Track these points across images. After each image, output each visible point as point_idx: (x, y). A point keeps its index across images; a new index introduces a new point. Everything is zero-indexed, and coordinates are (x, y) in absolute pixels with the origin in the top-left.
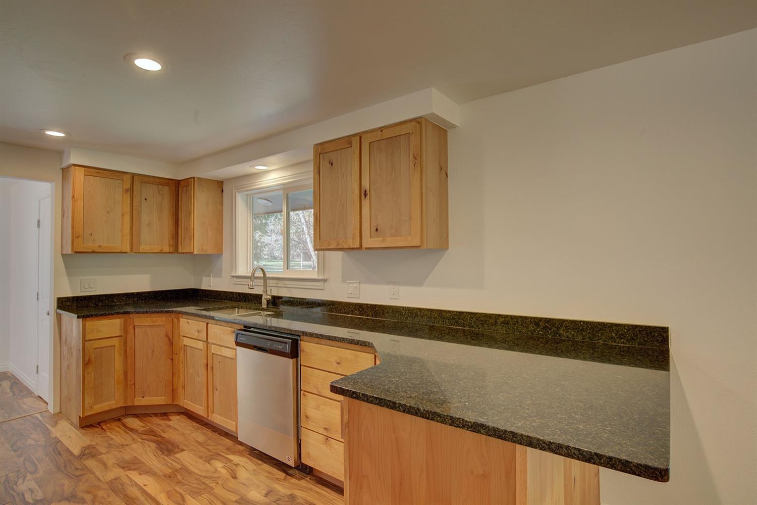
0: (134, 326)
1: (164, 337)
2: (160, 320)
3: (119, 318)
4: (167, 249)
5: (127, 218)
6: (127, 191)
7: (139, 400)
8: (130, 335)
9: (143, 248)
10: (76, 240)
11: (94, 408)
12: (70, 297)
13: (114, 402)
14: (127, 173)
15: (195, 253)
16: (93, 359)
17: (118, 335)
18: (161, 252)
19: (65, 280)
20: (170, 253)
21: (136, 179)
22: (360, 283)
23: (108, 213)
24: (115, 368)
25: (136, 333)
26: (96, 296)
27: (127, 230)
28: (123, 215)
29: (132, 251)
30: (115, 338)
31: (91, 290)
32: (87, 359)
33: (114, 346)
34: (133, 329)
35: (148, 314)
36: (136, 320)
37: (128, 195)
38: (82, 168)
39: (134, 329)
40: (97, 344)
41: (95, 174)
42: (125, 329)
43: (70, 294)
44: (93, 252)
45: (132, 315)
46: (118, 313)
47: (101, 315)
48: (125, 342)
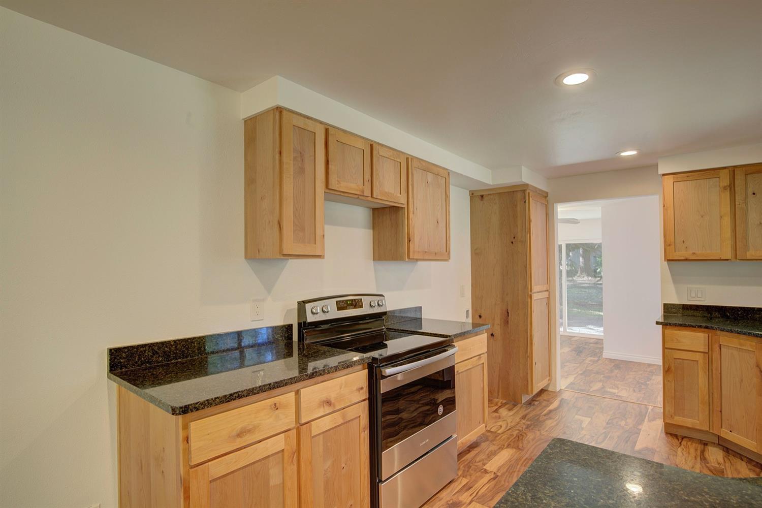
0: (720, 345)
1: (755, 367)
2: (749, 343)
3: (704, 332)
5: (727, 220)
6: (725, 188)
7: (726, 433)
8: (716, 355)
9: (751, 254)
10: (668, 248)
11: (675, 419)
12: (675, 304)
13: (698, 422)
14: (725, 168)
16: (673, 368)
17: (702, 350)
19: (671, 287)
21: (738, 171)
23: (702, 217)
24: (698, 386)
25: (722, 353)
26: (704, 307)
27: (728, 233)
28: (721, 217)
29: (736, 258)
30: (698, 353)
31: (698, 299)
32: (667, 366)
33: (697, 361)
34: (718, 348)
35: (732, 334)
36: (722, 338)
37: (728, 193)
38: (670, 176)
39: (720, 349)
40: (678, 355)
41: (685, 179)
42: (710, 345)
43: (676, 302)
44: (686, 260)
45: (718, 332)
46: (700, 327)
47: (681, 325)
48: (710, 362)
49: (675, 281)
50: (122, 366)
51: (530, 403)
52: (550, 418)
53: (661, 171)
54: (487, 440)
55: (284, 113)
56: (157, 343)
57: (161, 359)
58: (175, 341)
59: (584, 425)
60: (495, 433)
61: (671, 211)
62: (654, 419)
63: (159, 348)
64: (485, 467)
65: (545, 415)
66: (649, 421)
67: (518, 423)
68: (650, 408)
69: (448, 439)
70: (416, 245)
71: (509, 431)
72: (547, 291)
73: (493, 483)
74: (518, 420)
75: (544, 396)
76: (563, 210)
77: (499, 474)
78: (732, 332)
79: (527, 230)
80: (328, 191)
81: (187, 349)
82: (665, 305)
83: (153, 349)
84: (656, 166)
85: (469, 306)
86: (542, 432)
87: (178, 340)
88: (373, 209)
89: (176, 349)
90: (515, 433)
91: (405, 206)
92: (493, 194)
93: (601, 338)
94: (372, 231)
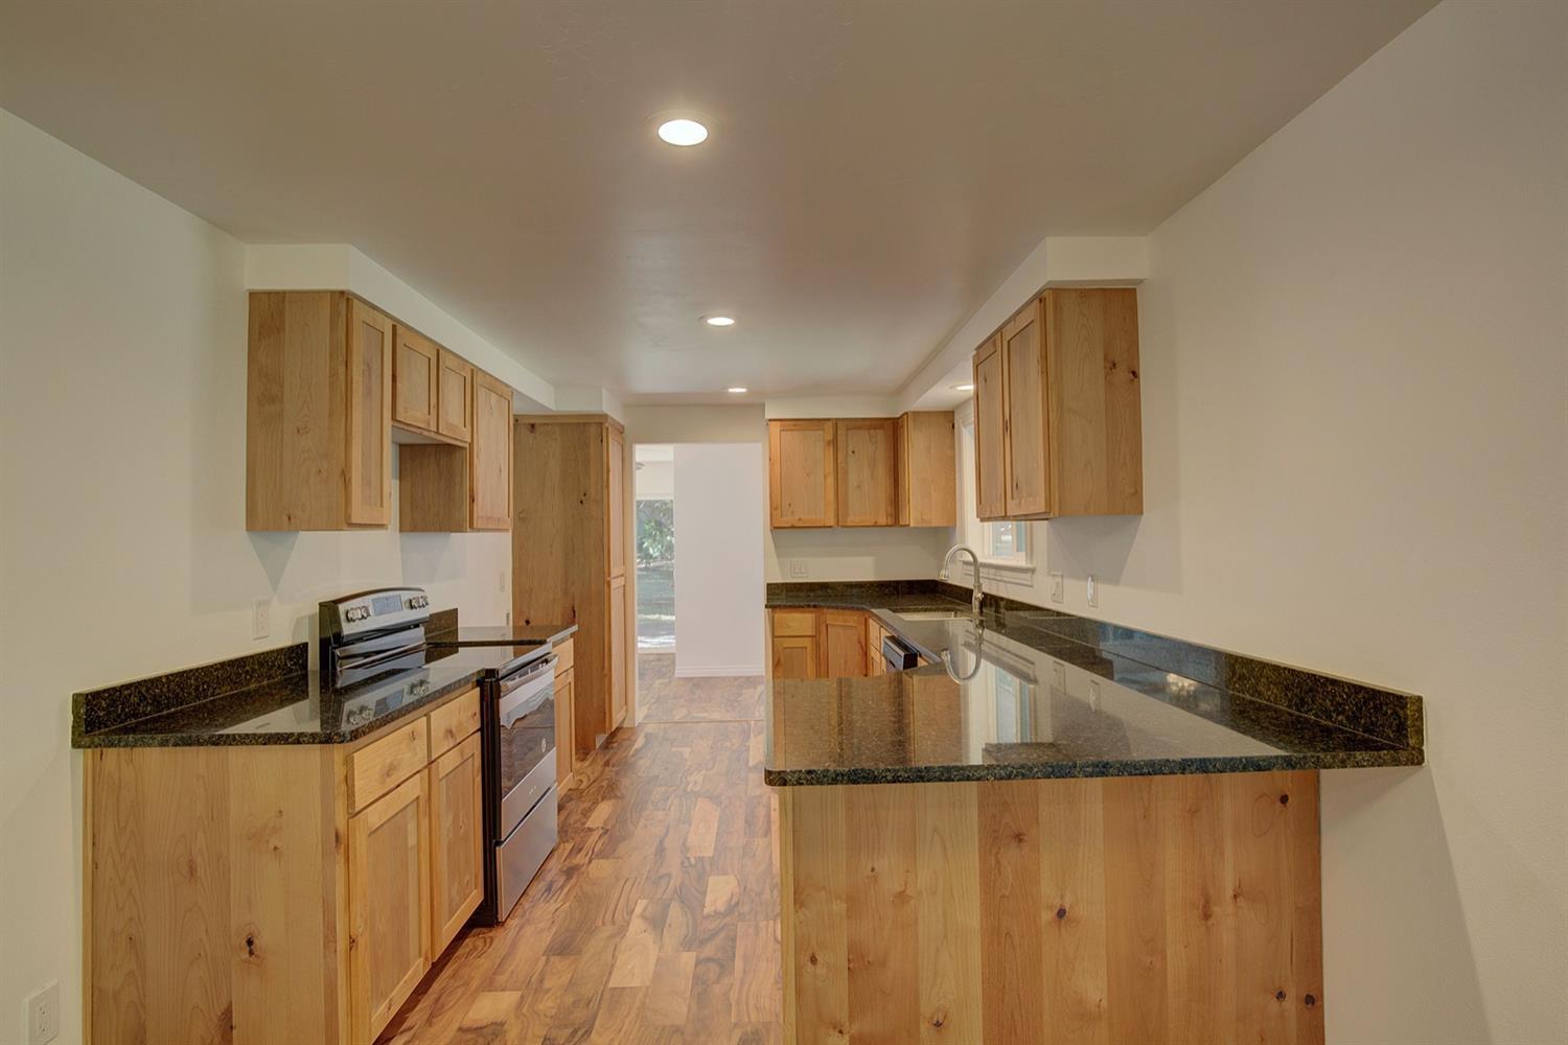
0: (827, 625)
1: (857, 642)
2: (852, 619)
3: (811, 612)
4: (882, 520)
5: (831, 480)
6: (829, 443)
8: (823, 638)
9: (852, 520)
10: (774, 513)
12: (778, 583)
14: (828, 420)
15: (912, 525)
16: (782, 659)
17: (810, 634)
18: (876, 525)
19: (774, 560)
20: (887, 526)
21: (840, 424)
22: (1062, 576)
23: (808, 475)
25: (829, 634)
26: (807, 584)
27: (831, 497)
28: (825, 477)
29: (838, 525)
30: (807, 638)
32: (776, 660)
33: (806, 648)
34: (825, 629)
36: (828, 616)
37: (831, 449)
38: (777, 422)
39: (827, 629)
40: (788, 643)
41: (792, 428)
42: (817, 628)
43: (780, 580)
44: (793, 527)
45: (825, 610)
46: (809, 606)
47: (790, 607)
48: (818, 646)
49: (778, 556)
50: (100, 723)
51: (607, 745)
52: (642, 758)
53: (769, 415)
54: (571, 800)
55: (356, 304)
56: (145, 681)
57: (149, 709)
58: (167, 676)
59: (686, 756)
60: (577, 789)
61: (777, 467)
62: (760, 733)
63: (148, 690)
64: (586, 826)
65: (633, 756)
66: (755, 736)
67: (602, 773)
68: (753, 723)
69: (547, 791)
70: (480, 508)
71: (596, 784)
72: (622, 575)
73: (606, 838)
74: (599, 768)
75: (620, 736)
76: (642, 453)
77: (609, 827)
78: (837, 608)
79: (605, 484)
80: (396, 424)
81: (182, 689)
82: (768, 585)
83: (140, 692)
84: (763, 406)
85: (509, 607)
86: (640, 774)
87: (172, 675)
88: (400, 445)
89: (169, 691)
90: (605, 783)
91: (467, 446)
92: (552, 424)
93: (671, 651)
94: (398, 482)
